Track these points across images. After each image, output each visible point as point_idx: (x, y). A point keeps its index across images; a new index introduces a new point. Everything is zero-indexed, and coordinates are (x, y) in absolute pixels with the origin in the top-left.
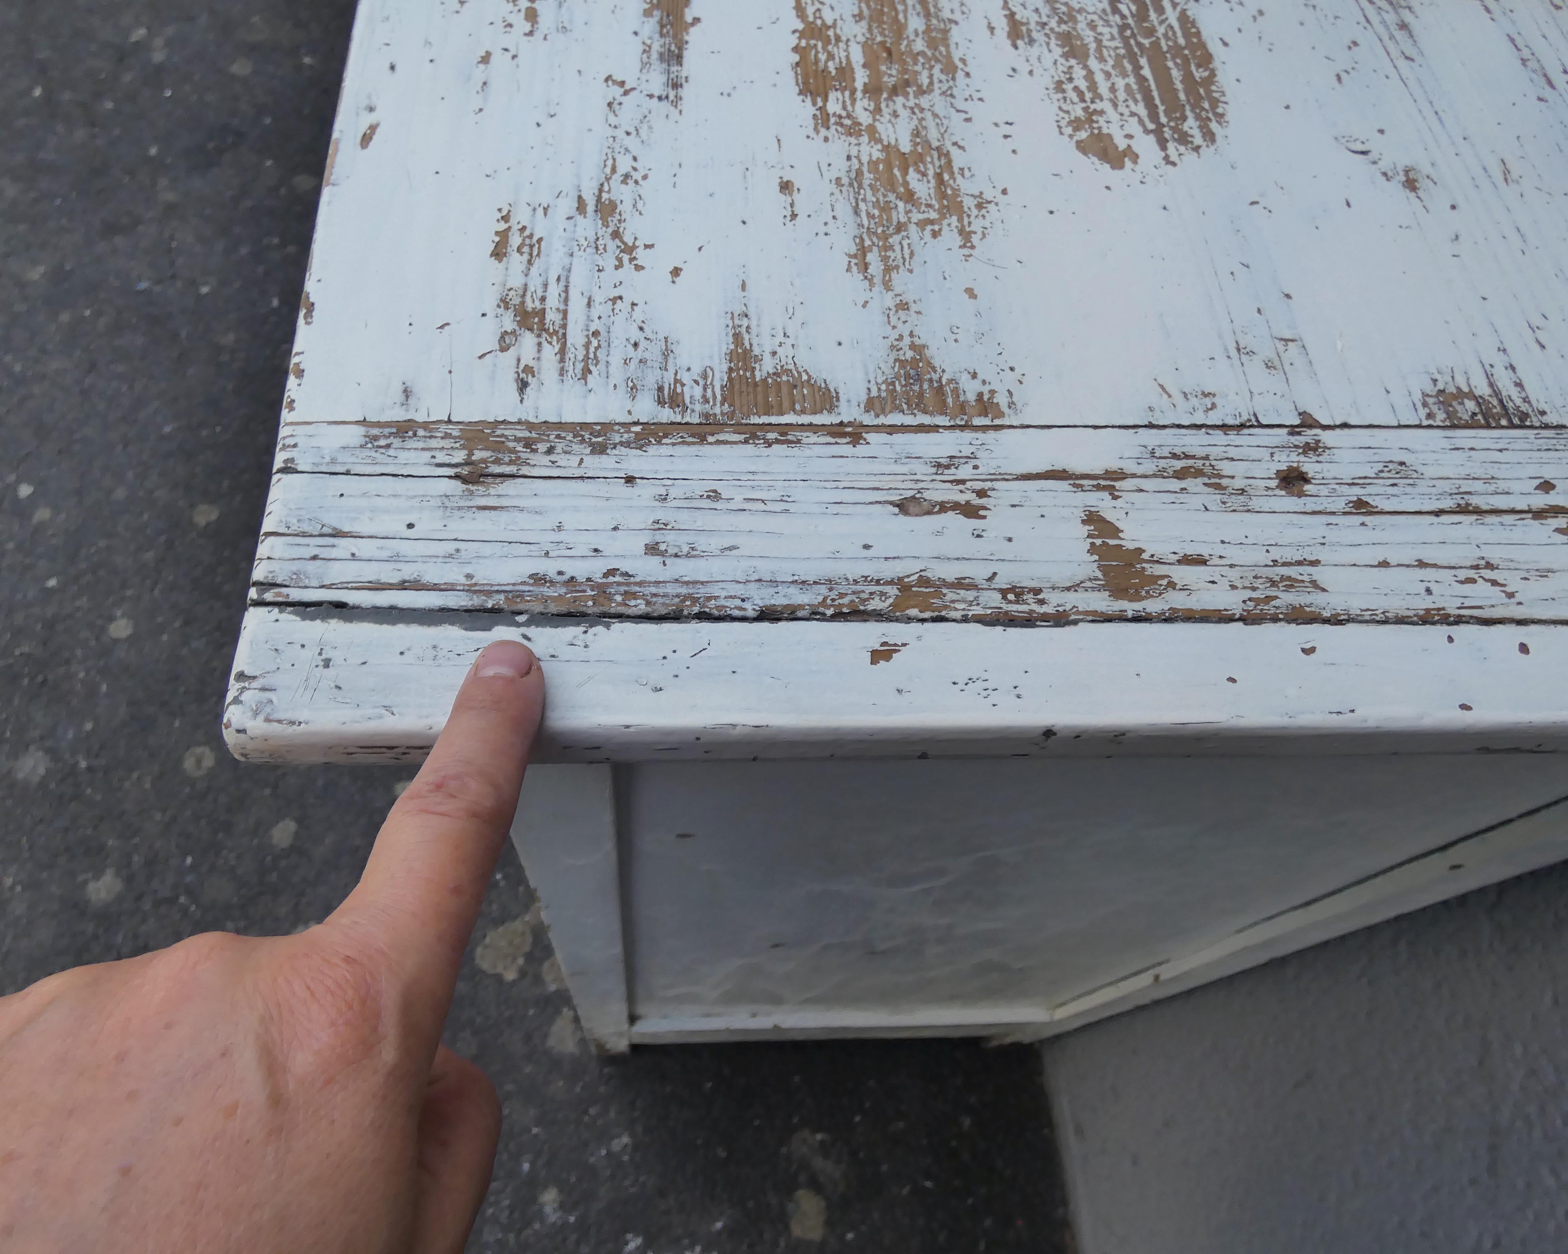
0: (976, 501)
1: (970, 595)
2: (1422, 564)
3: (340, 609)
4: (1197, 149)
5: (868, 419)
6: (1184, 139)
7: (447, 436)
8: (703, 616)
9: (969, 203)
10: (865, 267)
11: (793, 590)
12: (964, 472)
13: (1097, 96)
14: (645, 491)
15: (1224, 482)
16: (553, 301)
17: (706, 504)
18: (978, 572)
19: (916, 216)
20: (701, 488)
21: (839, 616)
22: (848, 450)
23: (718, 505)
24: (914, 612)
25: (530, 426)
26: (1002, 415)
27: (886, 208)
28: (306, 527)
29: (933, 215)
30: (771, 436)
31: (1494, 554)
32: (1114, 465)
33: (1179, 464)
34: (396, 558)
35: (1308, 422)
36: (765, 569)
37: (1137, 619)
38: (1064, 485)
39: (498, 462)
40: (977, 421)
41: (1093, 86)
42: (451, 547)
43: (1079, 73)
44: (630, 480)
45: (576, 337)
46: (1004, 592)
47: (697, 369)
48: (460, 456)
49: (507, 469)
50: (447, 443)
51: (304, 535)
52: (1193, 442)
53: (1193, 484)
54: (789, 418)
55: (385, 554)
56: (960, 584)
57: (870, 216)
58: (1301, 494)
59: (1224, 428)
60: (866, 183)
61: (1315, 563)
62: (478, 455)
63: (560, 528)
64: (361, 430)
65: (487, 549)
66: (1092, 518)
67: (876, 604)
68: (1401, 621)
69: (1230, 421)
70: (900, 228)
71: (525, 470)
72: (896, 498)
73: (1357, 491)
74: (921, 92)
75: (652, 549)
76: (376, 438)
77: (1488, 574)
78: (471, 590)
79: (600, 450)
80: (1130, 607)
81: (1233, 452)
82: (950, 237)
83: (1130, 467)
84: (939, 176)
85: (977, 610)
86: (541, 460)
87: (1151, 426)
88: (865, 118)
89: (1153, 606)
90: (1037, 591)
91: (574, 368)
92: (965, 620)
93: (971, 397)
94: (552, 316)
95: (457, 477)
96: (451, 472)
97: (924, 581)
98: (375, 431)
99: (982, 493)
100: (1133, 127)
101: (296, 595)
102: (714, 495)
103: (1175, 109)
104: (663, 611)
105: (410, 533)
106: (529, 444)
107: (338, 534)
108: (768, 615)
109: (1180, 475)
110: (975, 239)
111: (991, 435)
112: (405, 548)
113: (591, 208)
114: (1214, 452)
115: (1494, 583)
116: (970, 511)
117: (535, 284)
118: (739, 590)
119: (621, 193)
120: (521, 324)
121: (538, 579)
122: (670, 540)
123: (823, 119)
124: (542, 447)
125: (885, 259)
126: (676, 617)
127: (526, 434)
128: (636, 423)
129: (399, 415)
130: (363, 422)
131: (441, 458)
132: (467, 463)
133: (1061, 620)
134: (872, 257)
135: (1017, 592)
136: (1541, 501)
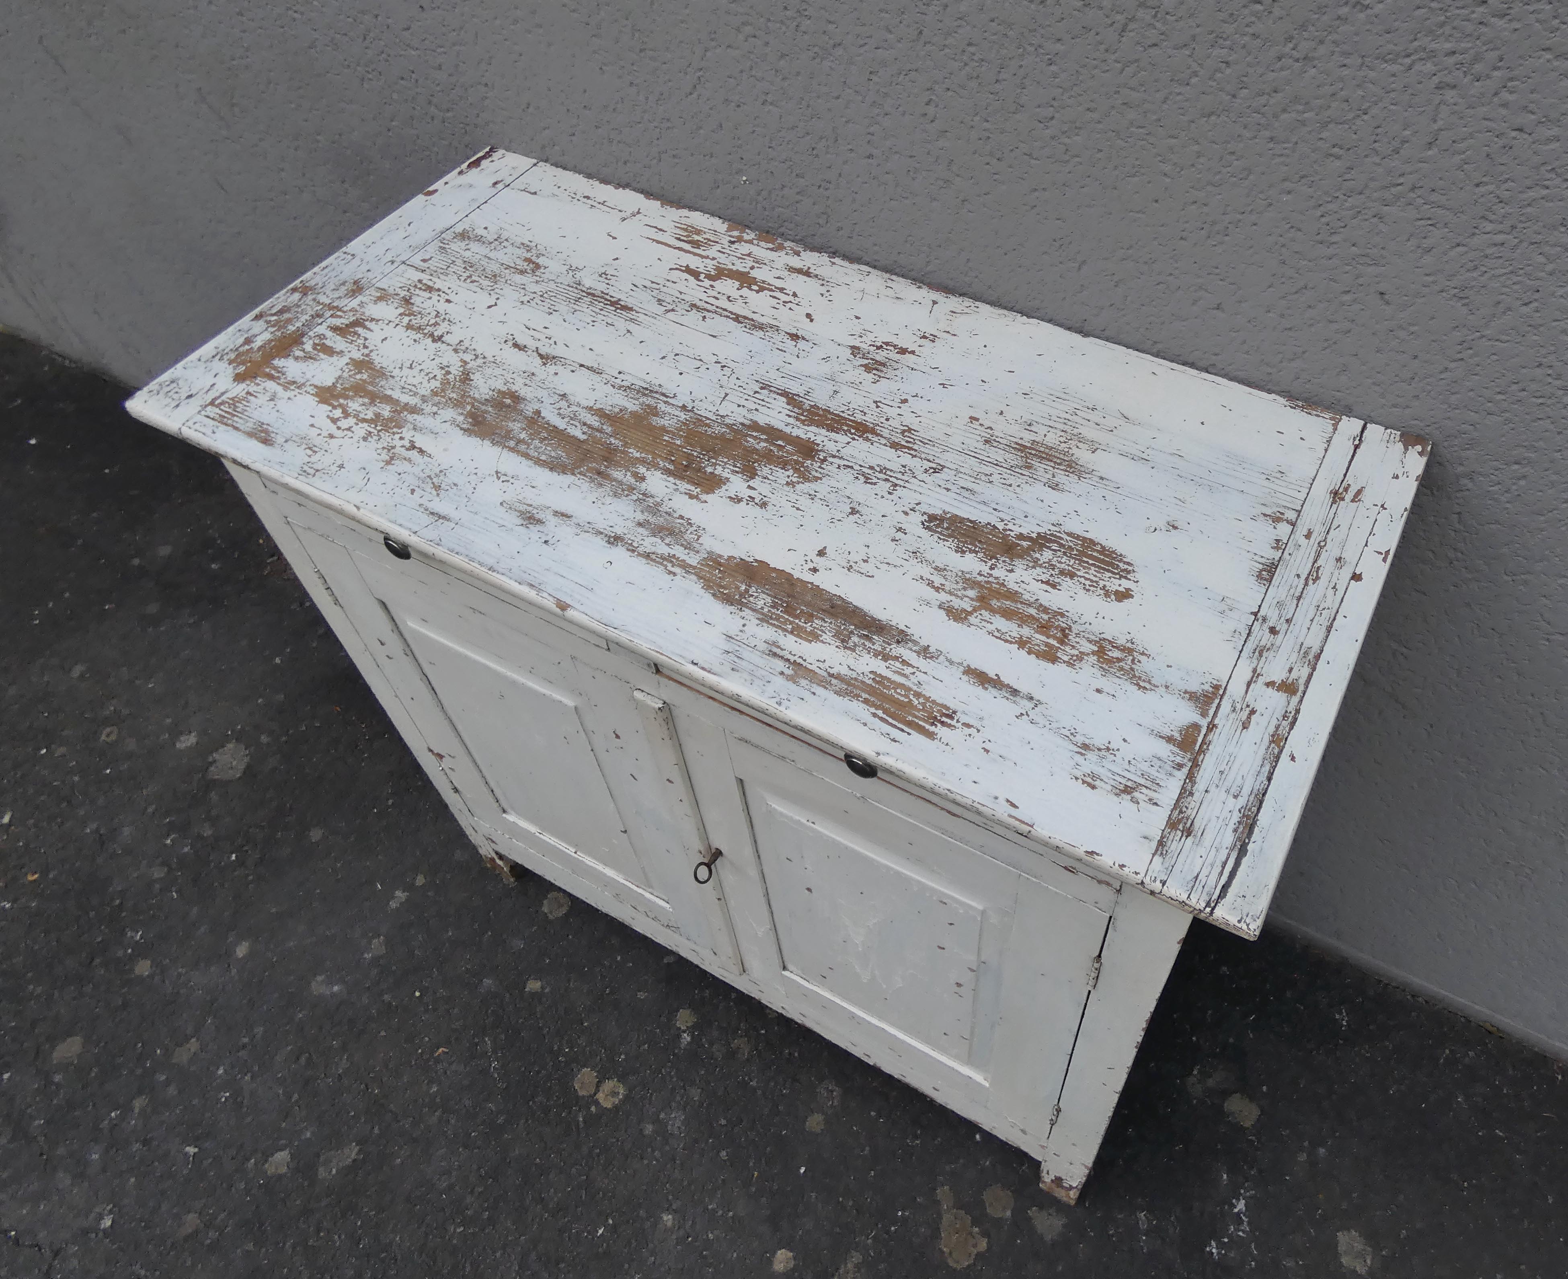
0: (1250, 709)
1: (1281, 728)
2: (1312, 620)
3: (1225, 888)
4: (1134, 571)
5: (1209, 719)
6: (1129, 572)
7: (1169, 833)
8: (1264, 795)
9: (1129, 645)
10: (1145, 688)
11: (1263, 769)
12: (1239, 706)
13: (1096, 582)
14: (1212, 789)
15: (1267, 647)
16: (1124, 781)
17: (1224, 776)
18: (1274, 722)
19: (1129, 662)
20: (1217, 775)
21: (1277, 762)
22: (1218, 731)
23: (1226, 773)
24: (1282, 744)
25: (1175, 808)
26: (1221, 686)
27: (1121, 669)
28: (1190, 886)
29: (1131, 658)
30: (1205, 747)
31: (1315, 603)
32: (1251, 669)
33: (1257, 653)
34: (1212, 865)
35: (1255, 614)
36: (1253, 772)
37: (1304, 694)
38: (1253, 685)
39: (1185, 824)
40: (1221, 692)
41: (1092, 581)
42: (1214, 849)
43: (1082, 580)
44: (1206, 791)
45: (1142, 781)
46: (1284, 719)
47: (1170, 754)
48: (1179, 833)
49: (1189, 822)
50: (1172, 834)
51: (1193, 887)
52: (1250, 646)
53: (1265, 654)
54: (1200, 739)
55: (1210, 868)
56: (1277, 727)
57: (1123, 675)
58: (1279, 632)
59: (1249, 635)
60: (1107, 668)
61: (1302, 644)
62: (1181, 827)
63: (1218, 818)
64: (1156, 857)
65: (1218, 840)
66: (1268, 685)
67: (1276, 751)
68: (1327, 637)
69: (1247, 632)
70: (1132, 669)
71: (1192, 817)
72: (1241, 728)
73: (1283, 619)
74: (1070, 629)
75: (1235, 797)
76: (1162, 853)
77: (1320, 609)
78: (1232, 850)
79: (1191, 794)
80: (1300, 694)
81: (1258, 638)
82: (1143, 658)
83: (1254, 665)
84: (1113, 646)
85: (1287, 729)
86: (1189, 811)
87: (1241, 652)
88: (1076, 652)
89: (1301, 688)
90: (1286, 712)
91: (1155, 787)
92: (1289, 733)
93: (1211, 689)
94: (1129, 784)
95: (1187, 837)
96: (1184, 838)
97: (1273, 736)
98: (1159, 852)
99: (1248, 706)
100: (1117, 582)
101: (1215, 897)
102: (1222, 772)
103: (1112, 564)
104: (1258, 805)
105: (1204, 857)
106: (1181, 812)
107: (1196, 877)
108: (1269, 779)
109: (1261, 655)
110: (1146, 652)
111: (1228, 692)
112: (1209, 861)
113: (1083, 752)
114: (1256, 642)
115: (1324, 609)
116: (1253, 712)
117: (1113, 783)
118: (1258, 783)
119: (1080, 739)
120: (1129, 793)
121: (1235, 831)
122: (1233, 791)
123: (1069, 664)
124: (1184, 809)
125: (1144, 681)
126: (1261, 802)
127: (1177, 812)
128: (1185, 780)
129: (1154, 844)
130: (1154, 855)
131: (1178, 838)
132: (1182, 832)
133: (1298, 711)
134: (1142, 684)
135: (1285, 717)
136: (1302, 581)
